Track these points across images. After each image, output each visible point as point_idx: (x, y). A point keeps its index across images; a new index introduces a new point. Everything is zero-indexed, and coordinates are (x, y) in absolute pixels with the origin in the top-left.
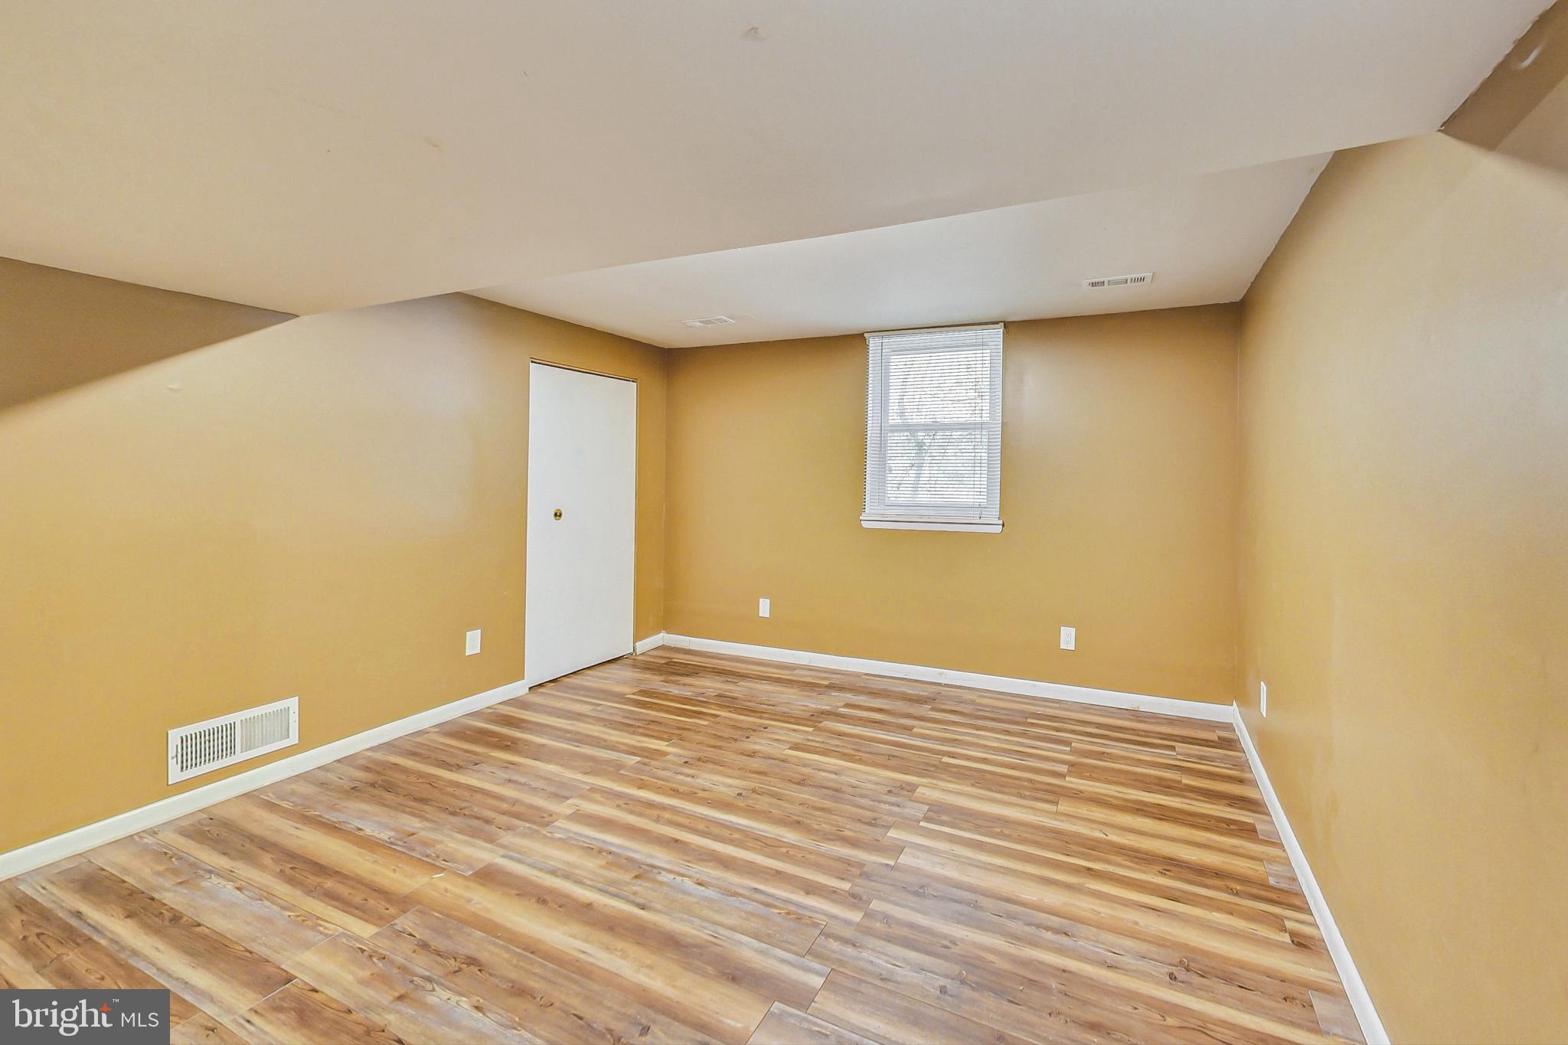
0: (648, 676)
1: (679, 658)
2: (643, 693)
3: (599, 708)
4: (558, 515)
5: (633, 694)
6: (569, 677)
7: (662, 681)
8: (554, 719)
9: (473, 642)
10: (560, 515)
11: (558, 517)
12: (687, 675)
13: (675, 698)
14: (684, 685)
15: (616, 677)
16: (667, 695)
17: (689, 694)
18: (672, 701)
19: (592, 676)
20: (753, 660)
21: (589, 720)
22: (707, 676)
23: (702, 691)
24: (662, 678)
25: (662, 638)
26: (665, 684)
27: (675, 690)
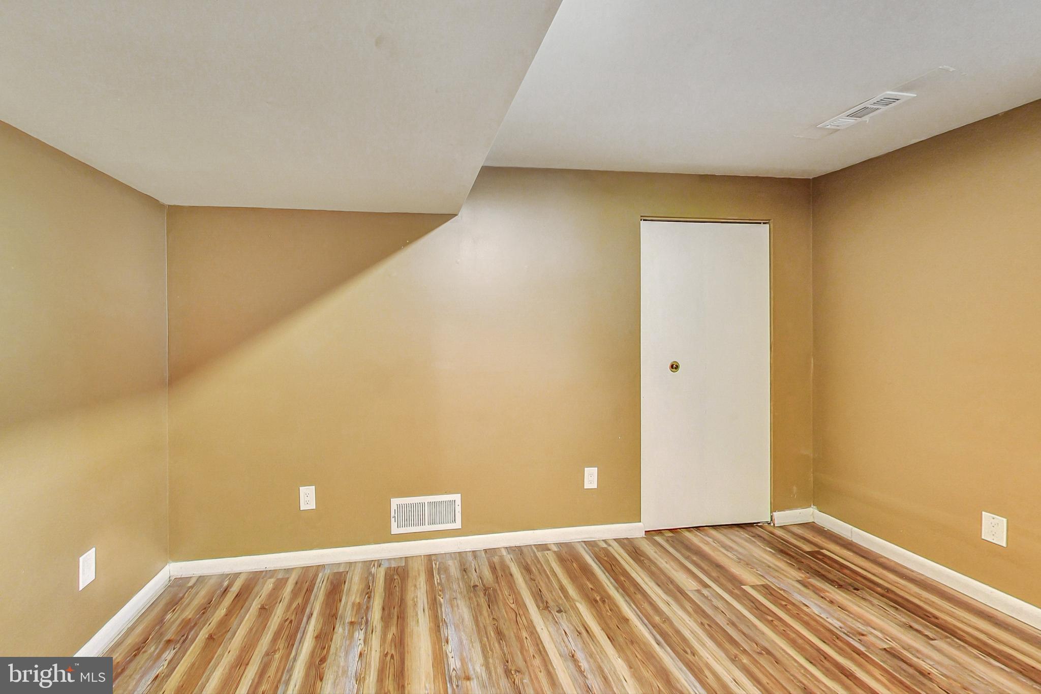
0: (780, 563)
1: (833, 550)
2: (767, 590)
3: (705, 592)
4: (674, 367)
5: (753, 587)
6: (690, 531)
7: (798, 581)
8: (652, 584)
9: (591, 478)
10: (677, 367)
11: (674, 370)
12: (840, 586)
13: (813, 623)
14: (832, 602)
15: (740, 550)
16: (802, 611)
17: (837, 624)
18: (806, 624)
19: (715, 539)
20: (970, 601)
21: (688, 606)
22: (876, 602)
23: (862, 628)
24: (800, 575)
25: (810, 514)
26: (802, 588)
27: (815, 607)
